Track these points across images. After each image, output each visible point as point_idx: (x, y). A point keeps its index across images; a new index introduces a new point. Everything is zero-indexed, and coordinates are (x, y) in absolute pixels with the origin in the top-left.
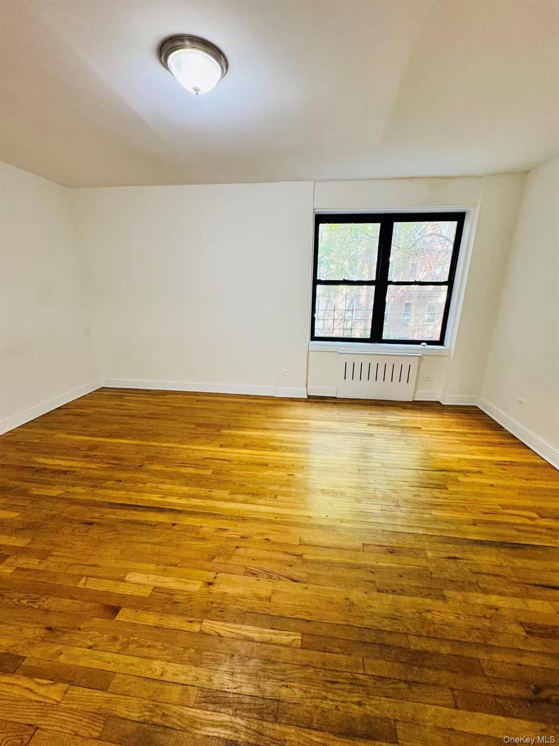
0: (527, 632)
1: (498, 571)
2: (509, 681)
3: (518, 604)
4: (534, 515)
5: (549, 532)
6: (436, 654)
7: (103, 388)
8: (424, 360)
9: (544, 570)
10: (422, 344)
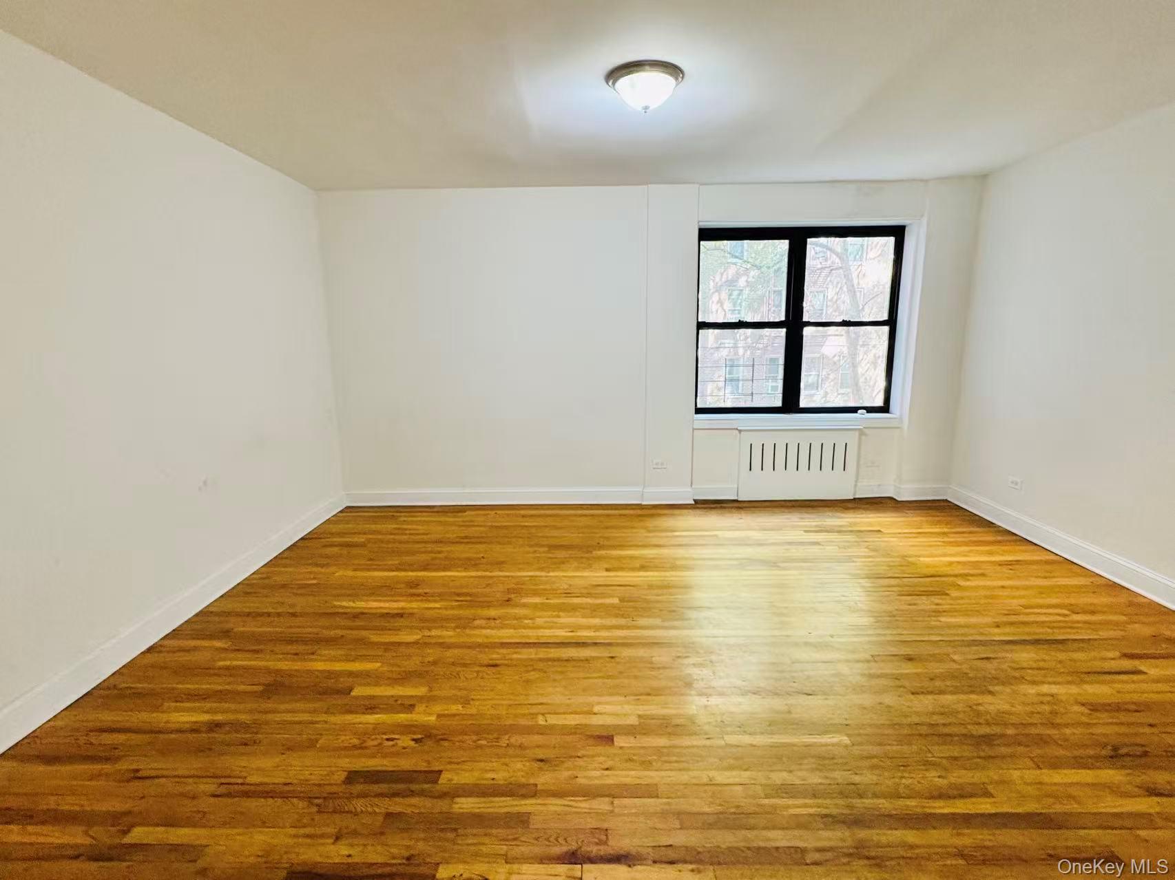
0: (1090, 710)
1: (1042, 664)
2: (1085, 746)
3: (1074, 690)
4: (1066, 612)
5: (1087, 626)
6: (1003, 736)
7: (348, 508)
8: (866, 435)
9: (1095, 659)
10: (860, 411)
